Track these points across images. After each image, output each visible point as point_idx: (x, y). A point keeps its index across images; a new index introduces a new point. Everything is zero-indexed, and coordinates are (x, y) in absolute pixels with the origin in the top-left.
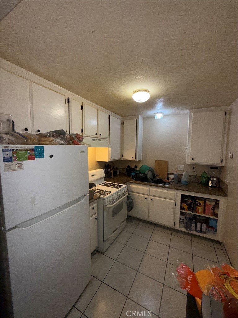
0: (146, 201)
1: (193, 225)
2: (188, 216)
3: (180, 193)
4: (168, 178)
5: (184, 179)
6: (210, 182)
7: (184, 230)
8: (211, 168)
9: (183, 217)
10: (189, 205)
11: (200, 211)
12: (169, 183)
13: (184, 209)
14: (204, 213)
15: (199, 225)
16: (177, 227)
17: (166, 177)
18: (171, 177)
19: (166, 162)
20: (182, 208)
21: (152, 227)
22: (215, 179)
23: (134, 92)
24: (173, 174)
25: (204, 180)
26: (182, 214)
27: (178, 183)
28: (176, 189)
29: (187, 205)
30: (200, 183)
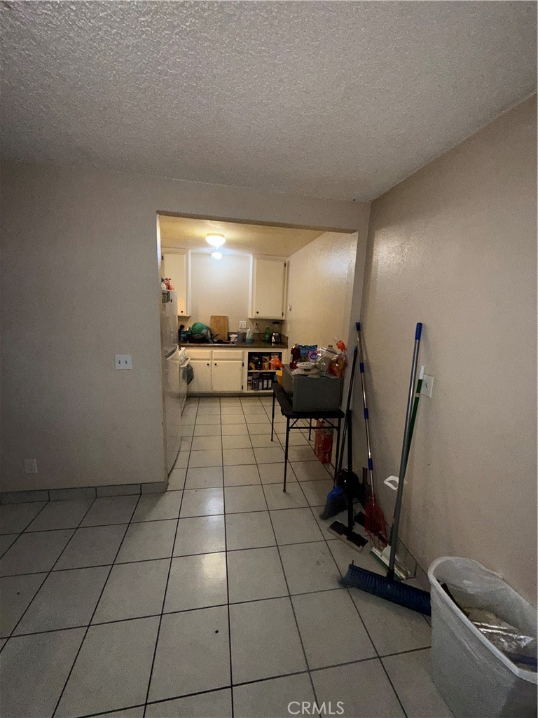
0: (208, 369)
1: (261, 384)
2: (255, 376)
3: (247, 351)
4: (229, 339)
5: (248, 336)
6: (273, 338)
7: (252, 391)
8: (274, 323)
9: (250, 378)
10: (256, 363)
11: (266, 367)
12: (233, 343)
13: (251, 369)
14: (270, 369)
15: (265, 382)
16: (245, 391)
17: (226, 338)
18: (233, 336)
19: (225, 318)
20: (250, 368)
21: (218, 399)
22: (277, 334)
23: (208, 235)
24: (234, 333)
25: (267, 336)
26: (249, 374)
27: (242, 341)
28: (243, 347)
29: (254, 363)
30: (264, 341)
